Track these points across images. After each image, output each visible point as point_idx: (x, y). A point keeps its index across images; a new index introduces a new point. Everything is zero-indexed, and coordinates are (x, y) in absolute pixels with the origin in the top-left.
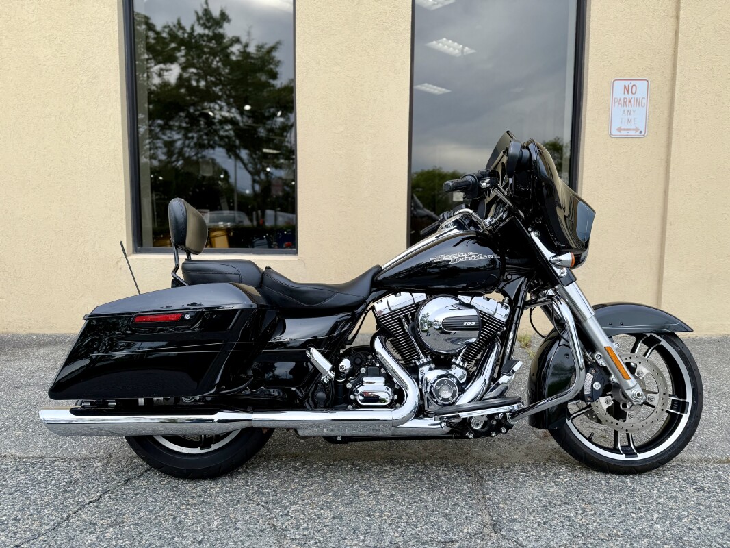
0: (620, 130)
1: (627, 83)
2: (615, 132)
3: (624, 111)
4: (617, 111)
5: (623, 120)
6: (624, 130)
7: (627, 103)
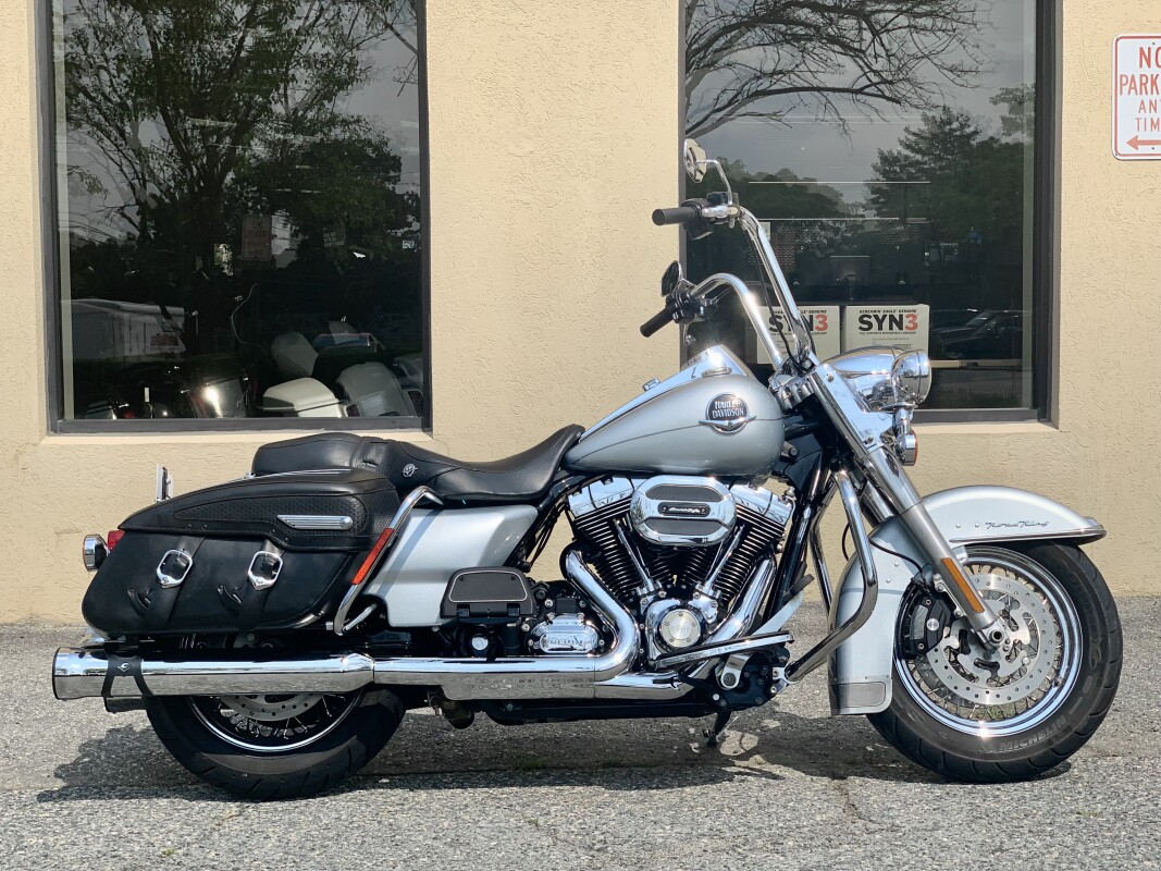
0: (1134, 143)
1: (1146, 44)
2: (1124, 148)
3: (1142, 102)
4: (1129, 103)
5: (1142, 122)
6: (1144, 143)
7: (1149, 85)
